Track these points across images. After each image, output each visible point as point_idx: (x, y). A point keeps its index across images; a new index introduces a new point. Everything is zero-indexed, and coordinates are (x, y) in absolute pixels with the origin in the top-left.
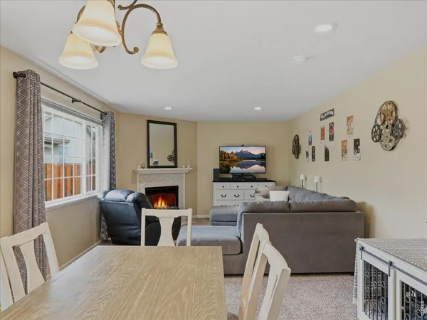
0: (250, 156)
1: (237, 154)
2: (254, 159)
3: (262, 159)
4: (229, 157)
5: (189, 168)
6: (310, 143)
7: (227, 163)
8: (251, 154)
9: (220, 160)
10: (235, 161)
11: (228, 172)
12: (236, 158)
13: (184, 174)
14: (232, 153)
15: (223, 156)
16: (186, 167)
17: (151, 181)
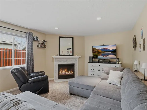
0: (108, 51)
1: (101, 50)
2: (110, 52)
3: (114, 52)
4: (97, 51)
5: (79, 56)
6: (142, 37)
7: (96, 54)
8: (108, 49)
9: (93, 52)
10: (100, 53)
11: (97, 58)
12: (101, 51)
13: (78, 59)
14: (99, 49)
15: (94, 50)
16: (78, 56)
17: (61, 61)
